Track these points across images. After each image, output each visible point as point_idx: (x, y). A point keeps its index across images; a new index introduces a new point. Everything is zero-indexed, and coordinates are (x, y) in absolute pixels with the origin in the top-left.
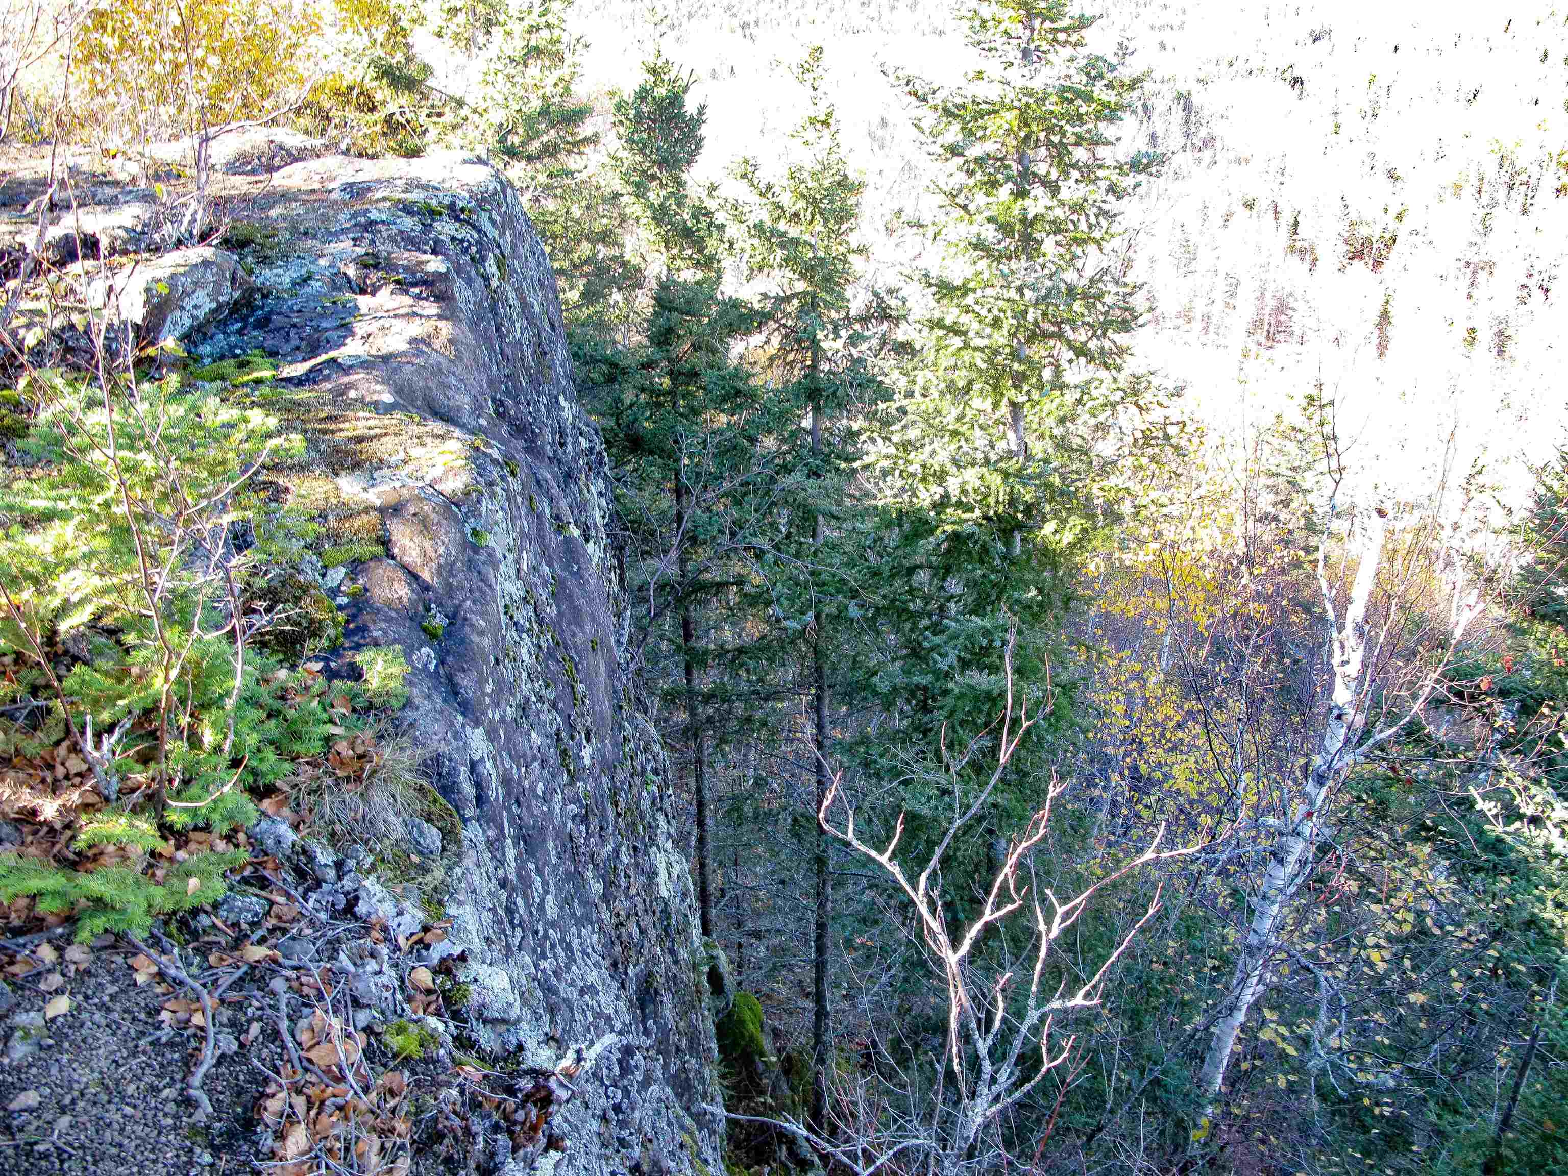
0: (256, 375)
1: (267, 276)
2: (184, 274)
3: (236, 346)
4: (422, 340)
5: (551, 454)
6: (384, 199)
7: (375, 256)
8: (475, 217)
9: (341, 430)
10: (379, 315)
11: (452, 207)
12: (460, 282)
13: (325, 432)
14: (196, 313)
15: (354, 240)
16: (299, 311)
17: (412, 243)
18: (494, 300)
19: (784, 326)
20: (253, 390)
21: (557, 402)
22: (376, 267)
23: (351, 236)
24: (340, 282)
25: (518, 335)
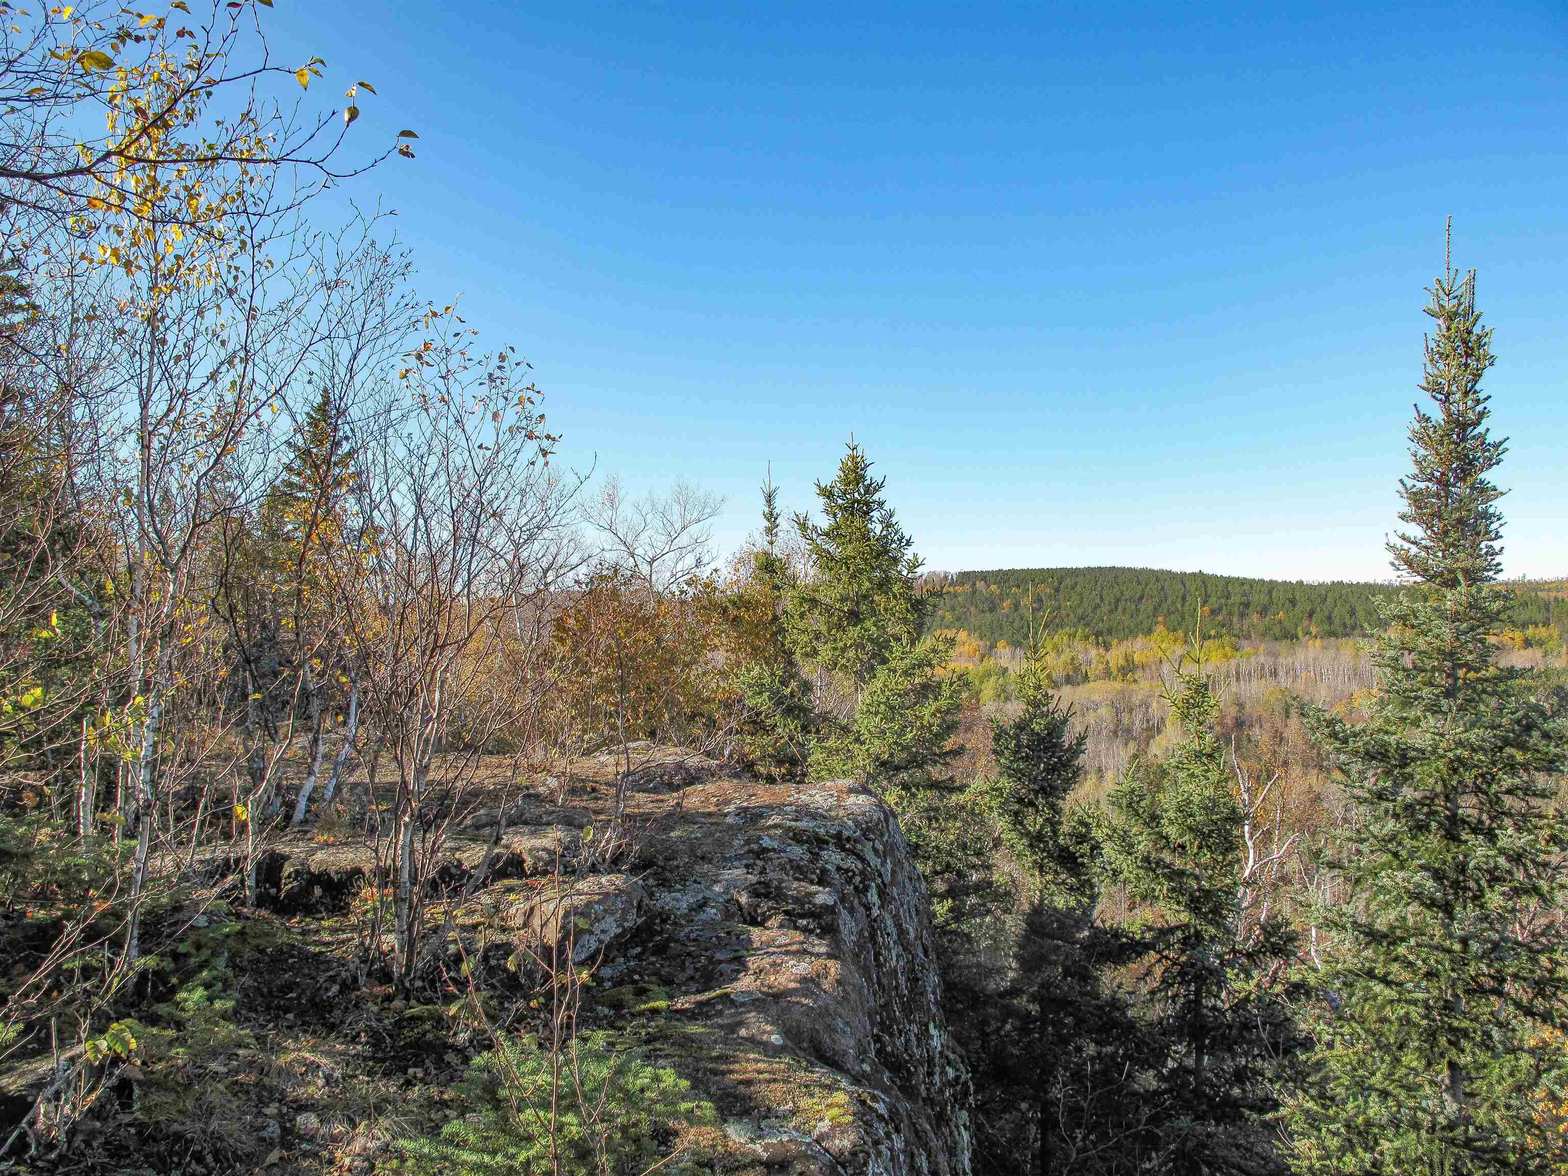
0: (652, 1004)
1: (666, 900)
2: (597, 903)
3: (634, 971)
4: (812, 980)
5: (924, 1094)
6: (776, 826)
7: (766, 885)
8: (859, 847)
9: (731, 1072)
10: (771, 950)
11: (838, 836)
12: (844, 913)
13: (715, 1072)
14: (602, 937)
15: (747, 866)
16: (695, 940)
17: (800, 872)
18: (873, 928)
19: (1167, 958)
20: (649, 1020)
21: (927, 1030)
22: (767, 896)
23: (744, 862)
24: (731, 910)
25: (893, 963)
